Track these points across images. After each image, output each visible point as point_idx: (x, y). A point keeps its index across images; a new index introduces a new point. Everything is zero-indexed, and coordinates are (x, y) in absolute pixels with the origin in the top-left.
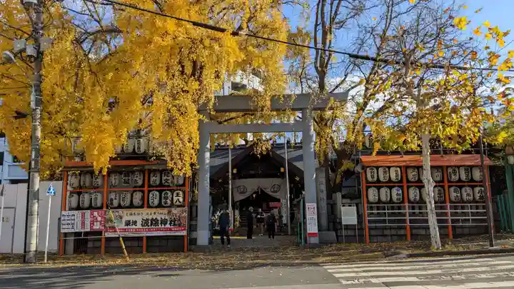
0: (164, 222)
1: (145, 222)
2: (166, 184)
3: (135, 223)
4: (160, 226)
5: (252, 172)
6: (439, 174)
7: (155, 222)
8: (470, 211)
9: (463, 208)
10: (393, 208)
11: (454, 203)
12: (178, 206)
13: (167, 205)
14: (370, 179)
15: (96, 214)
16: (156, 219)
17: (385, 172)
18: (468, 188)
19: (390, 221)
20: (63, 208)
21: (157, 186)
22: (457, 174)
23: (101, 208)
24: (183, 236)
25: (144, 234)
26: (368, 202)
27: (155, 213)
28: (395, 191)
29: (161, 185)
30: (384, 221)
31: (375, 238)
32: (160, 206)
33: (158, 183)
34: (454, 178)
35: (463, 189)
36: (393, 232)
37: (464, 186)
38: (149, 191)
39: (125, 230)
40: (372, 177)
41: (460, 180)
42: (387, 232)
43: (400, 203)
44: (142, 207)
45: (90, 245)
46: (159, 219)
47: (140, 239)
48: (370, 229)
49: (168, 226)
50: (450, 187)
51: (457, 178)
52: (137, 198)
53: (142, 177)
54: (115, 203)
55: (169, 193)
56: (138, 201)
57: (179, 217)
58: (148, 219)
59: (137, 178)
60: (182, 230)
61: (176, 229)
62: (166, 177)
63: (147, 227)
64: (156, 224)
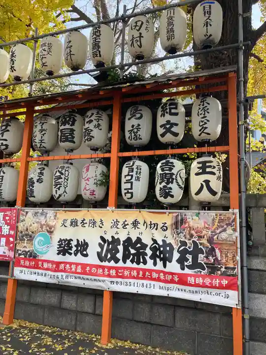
0: (161, 253)
1: (110, 247)
2: (169, 138)
3: (82, 247)
4: (150, 264)
12: (206, 206)
13: (169, 200)
16: (139, 240)
23: (12, 204)
24: (226, 312)
25: (107, 284)
27: (135, 224)
29: (154, 142)
32: (150, 202)
33: (145, 135)
38: (123, 161)
39: (57, 267)
44: (102, 204)
46: (147, 240)
47: (97, 294)
49: (174, 267)
53: (104, 123)
54: (40, 192)
55: (178, 165)
56: (91, 185)
57: (210, 240)
58: (115, 241)
59: (91, 126)
60: (221, 287)
61: (200, 281)
62: (168, 117)
63: (112, 263)
64: (139, 257)
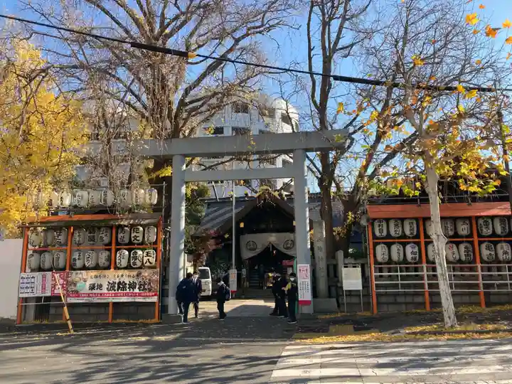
0: (132, 286)
1: (111, 286)
2: (136, 242)
3: (100, 286)
4: (128, 291)
5: (263, 226)
6: (466, 226)
7: (121, 285)
8: (507, 273)
9: (499, 269)
10: (407, 269)
11: (488, 263)
12: (150, 268)
13: (135, 266)
14: (378, 234)
15: (57, 276)
16: (124, 282)
17: (396, 225)
18: (504, 244)
19: (404, 286)
20: (23, 270)
21: (126, 245)
22: (491, 226)
23: (64, 269)
24: (153, 303)
25: (111, 300)
26: (376, 262)
27: (122, 276)
28: (409, 249)
29: (130, 243)
30: (396, 286)
31: (385, 306)
32: (129, 267)
33: (127, 241)
34: (487, 231)
35: (499, 246)
36: (409, 299)
37: (500, 242)
38: (117, 250)
39: (89, 295)
40: (381, 231)
41: (494, 234)
42: (400, 299)
43: (415, 263)
44: (108, 268)
45: (52, 311)
46: (127, 282)
47: (107, 304)
48: (379, 295)
49: (137, 290)
50: (480, 243)
51: (490, 232)
52: (103, 257)
53: (108, 235)
54: (79, 264)
56: (103, 261)
57: (150, 280)
58: (114, 283)
59: (103, 235)
60: (153, 296)
61: (146, 294)
62: (135, 234)
63: (113, 291)
64: (124, 288)
